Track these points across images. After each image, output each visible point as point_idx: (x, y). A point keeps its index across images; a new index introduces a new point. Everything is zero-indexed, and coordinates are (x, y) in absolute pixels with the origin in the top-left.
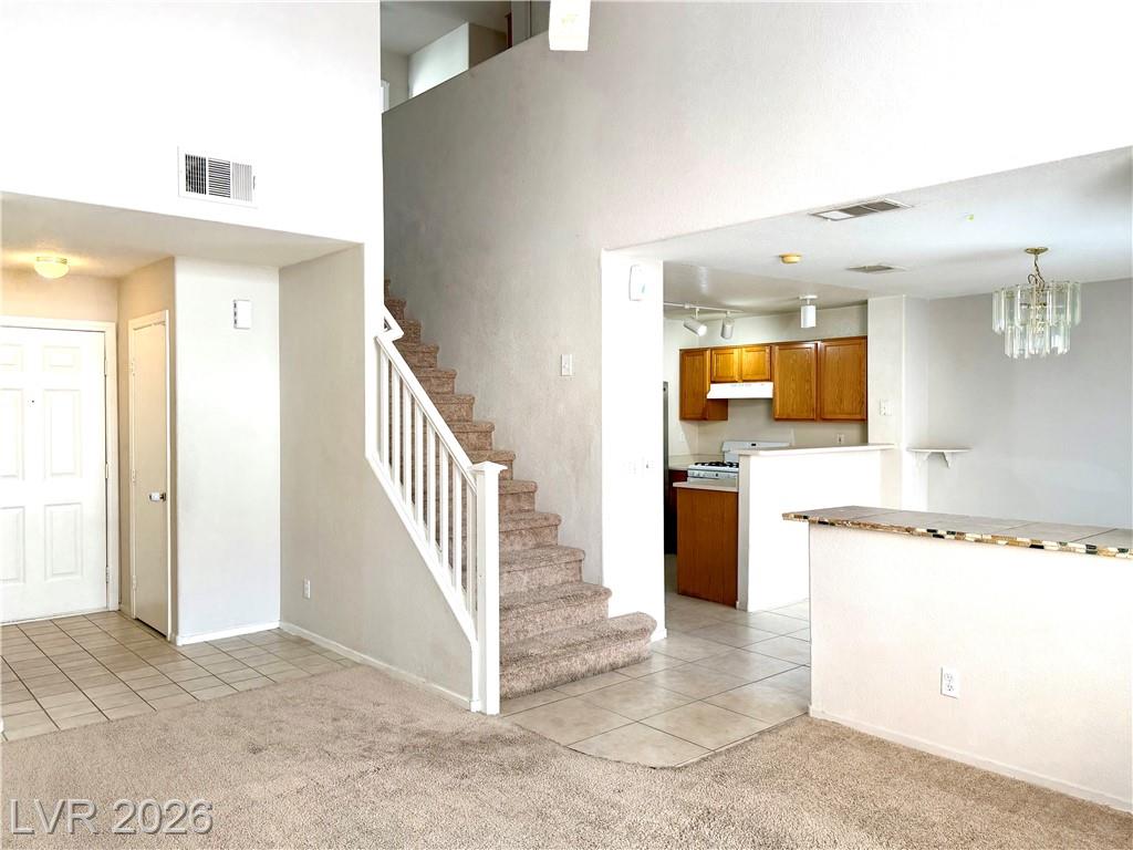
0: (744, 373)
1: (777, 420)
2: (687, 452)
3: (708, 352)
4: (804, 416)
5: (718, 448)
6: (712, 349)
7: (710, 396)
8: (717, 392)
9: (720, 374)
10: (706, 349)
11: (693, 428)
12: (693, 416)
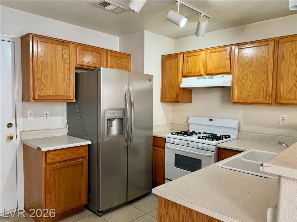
0: (208, 69)
1: (235, 103)
2: (165, 122)
3: (181, 56)
4: (261, 100)
5: (185, 121)
6: (184, 53)
7: (182, 86)
8: (187, 83)
9: (189, 71)
10: (180, 54)
11: (169, 107)
12: (169, 100)
